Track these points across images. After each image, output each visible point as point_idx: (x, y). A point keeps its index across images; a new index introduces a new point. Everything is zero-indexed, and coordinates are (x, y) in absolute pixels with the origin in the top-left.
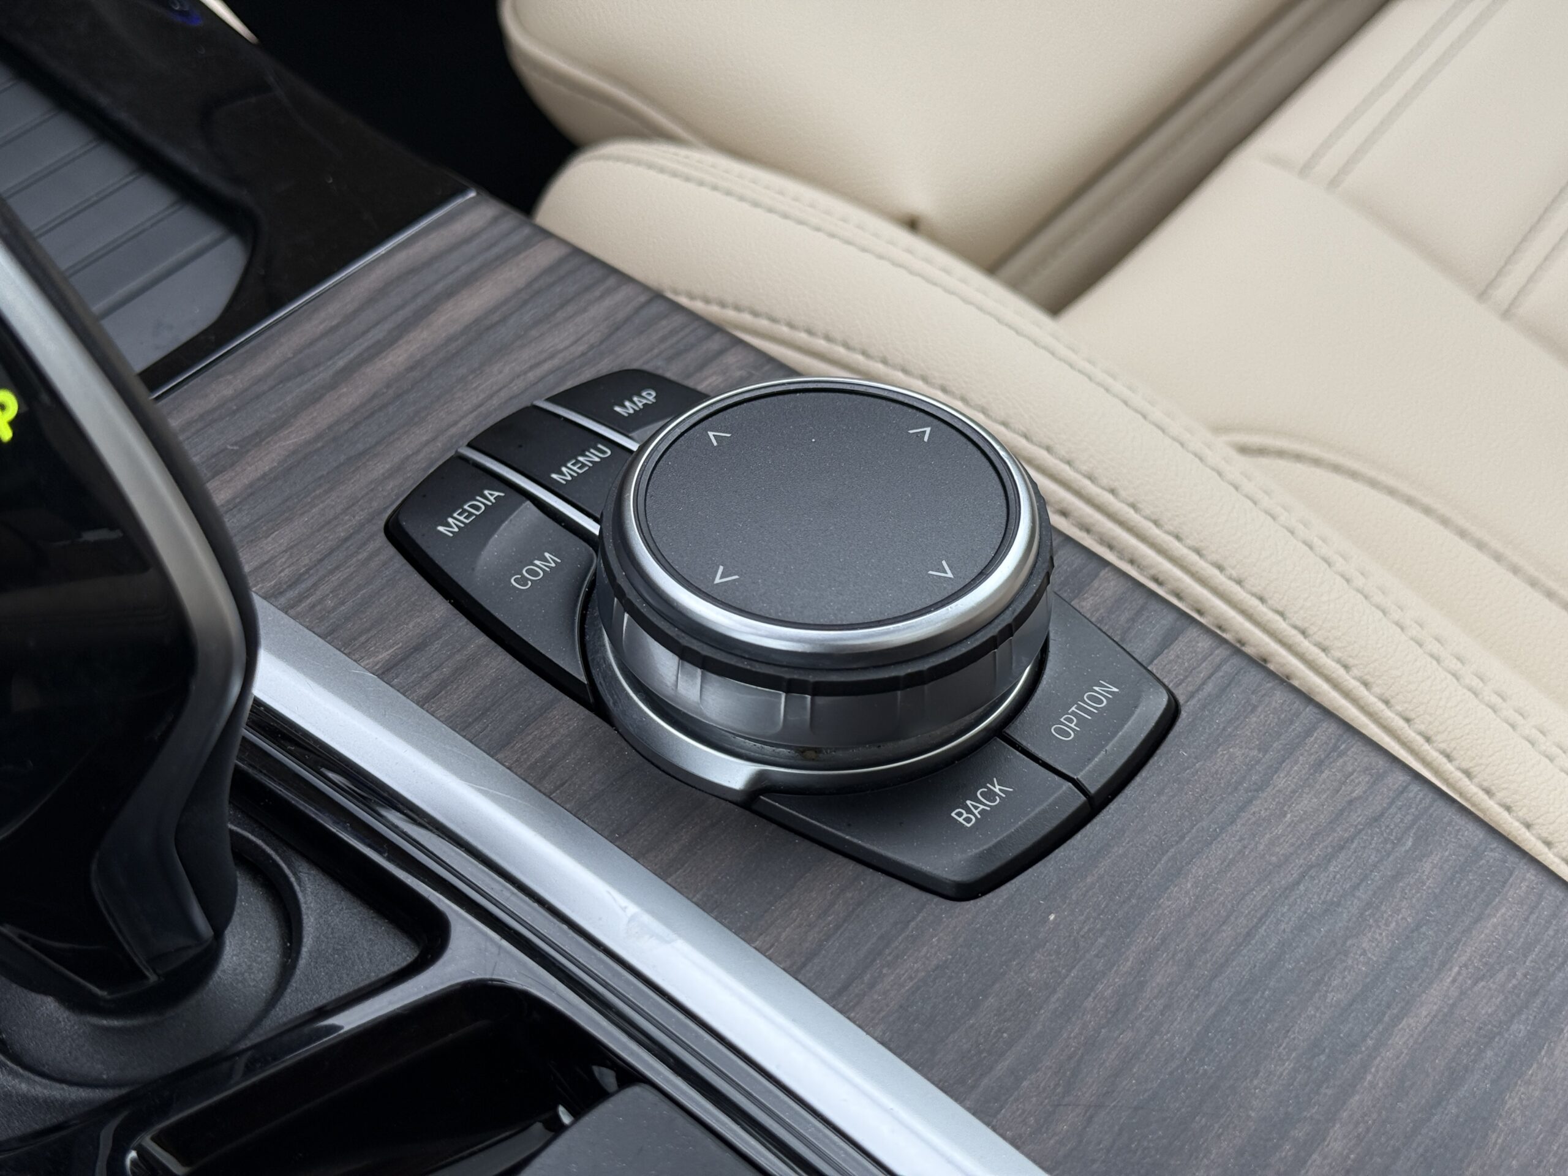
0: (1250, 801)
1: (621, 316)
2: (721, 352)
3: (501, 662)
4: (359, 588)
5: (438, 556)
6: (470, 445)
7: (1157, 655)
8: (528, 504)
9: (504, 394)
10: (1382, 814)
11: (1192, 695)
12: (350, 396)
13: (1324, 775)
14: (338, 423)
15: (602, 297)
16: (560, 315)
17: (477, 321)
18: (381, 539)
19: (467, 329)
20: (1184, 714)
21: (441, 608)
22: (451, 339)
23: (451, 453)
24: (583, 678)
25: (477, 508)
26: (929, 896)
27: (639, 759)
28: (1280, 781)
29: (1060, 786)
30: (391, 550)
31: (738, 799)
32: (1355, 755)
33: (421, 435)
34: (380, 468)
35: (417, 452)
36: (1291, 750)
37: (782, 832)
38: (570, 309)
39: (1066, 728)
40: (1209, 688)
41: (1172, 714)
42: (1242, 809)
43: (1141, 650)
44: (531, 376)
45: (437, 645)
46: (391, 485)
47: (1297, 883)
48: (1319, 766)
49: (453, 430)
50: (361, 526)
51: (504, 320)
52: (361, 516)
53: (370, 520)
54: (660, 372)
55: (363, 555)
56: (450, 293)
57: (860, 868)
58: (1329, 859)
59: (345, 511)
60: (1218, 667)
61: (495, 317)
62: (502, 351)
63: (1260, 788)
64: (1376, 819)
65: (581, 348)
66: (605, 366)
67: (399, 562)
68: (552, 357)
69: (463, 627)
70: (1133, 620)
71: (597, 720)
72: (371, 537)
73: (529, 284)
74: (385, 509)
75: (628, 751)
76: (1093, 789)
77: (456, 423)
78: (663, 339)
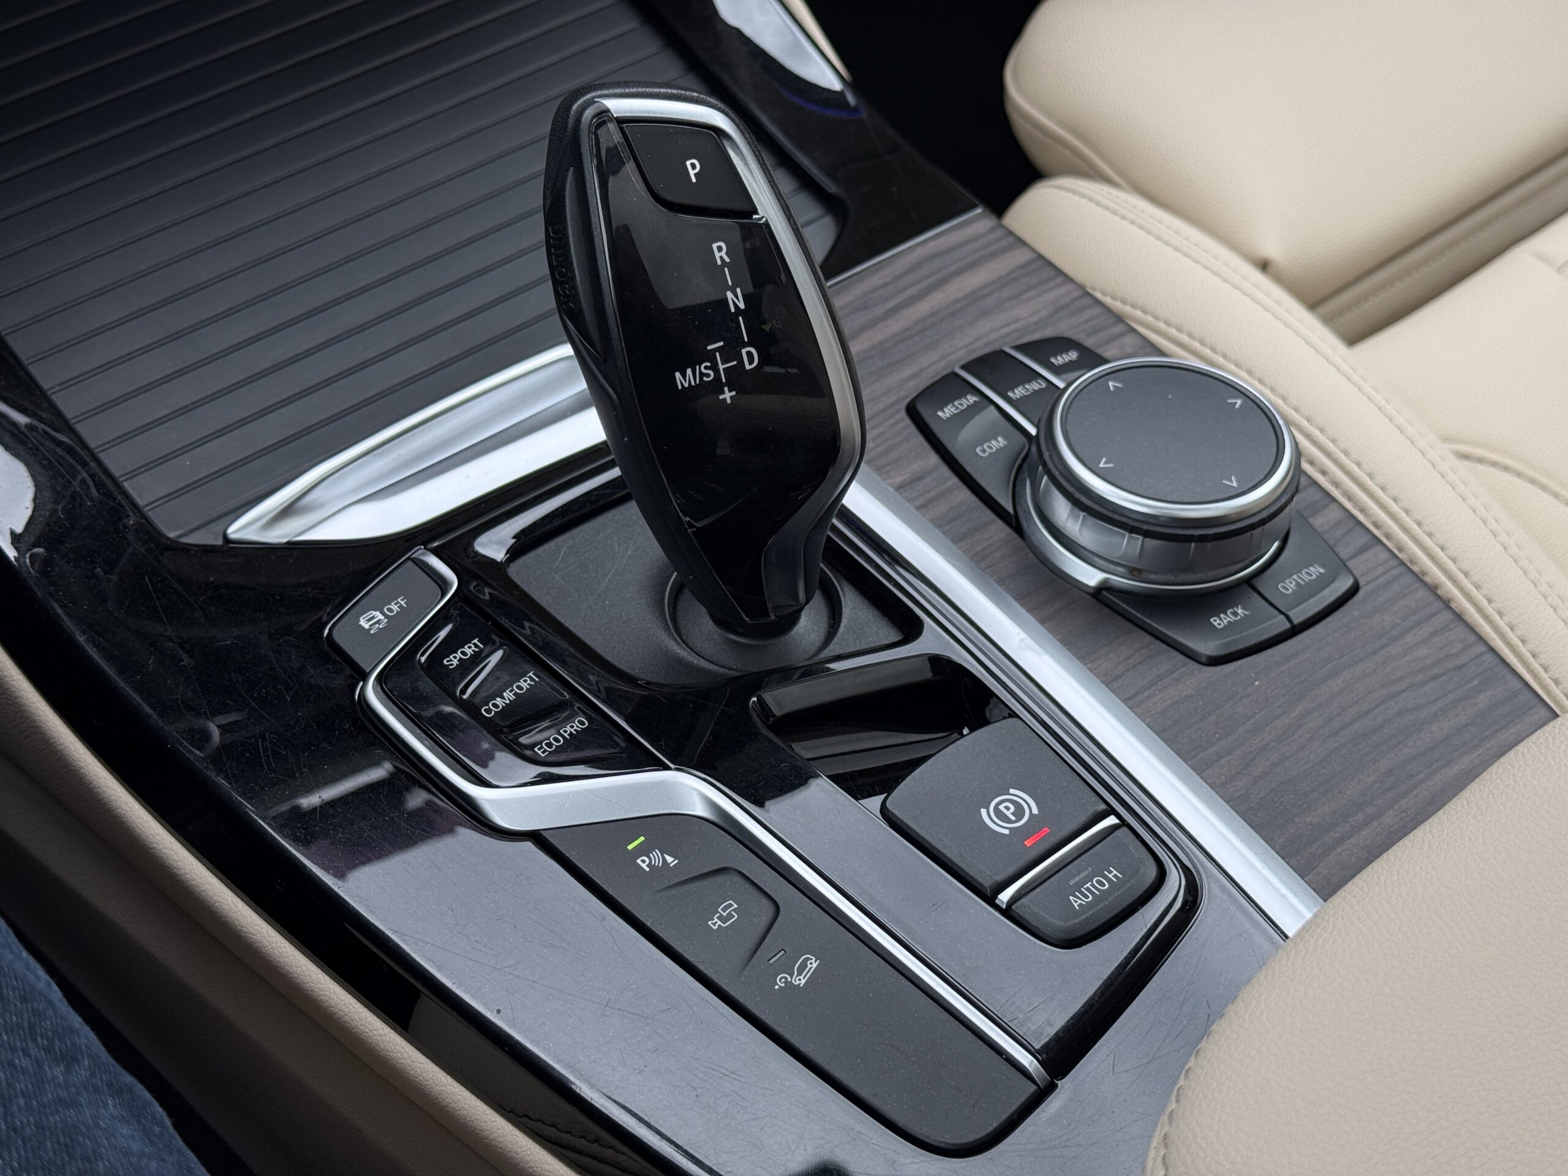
0: (1387, 645)
1: (1062, 302)
2: (1122, 335)
3: (964, 495)
4: (888, 439)
5: (936, 429)
6: (964, 367)
7: (1353, 557)
8: (992, 408)
9: (985, 340)
10: (1463, 666)
11: (1368, 583)
12: (894, 326)
13: (1435, 640)
14: (884, 341)
15: (1052, 289)
16: (1025, 297)
17: (973, 293)
18: (903, 414)
19: (967, 296)
20: (1361, 593)
21: (933, 459)
22: (957, 301)
23: (949, 370)
24: (1011, 510)
25: (962, 405)
26: (1190, 660)
27: (1036, 560)
28: (1410, 638)
29: (1276, 617)
30: (908, 421)
31: (1091, 591)
32: (1459, 631)
33: (933, 356)
34: (907, 372)
35: (929, 366)
36: (1420, 623)
37: (1111, 612)
38: (1031, 293)
39: (1289, 586)
40: (1381, 581)
41: (1354, 590)
42: (1382, 648)
43: (1344, 552)
44: (1003, 331)
45: (929, 479)
46: (911, 383)
47: (1403, 691)
48: (1434, 634)
49: (953, 357)
50: (892, 405)
51: (990, 294)
52: (892, 399)
53: (898, 401)
54: (1081, 341)
55: (892, 421)
56: (960, 272)
57: (1153, 639)
58: (1425, 683)
59: (884, 394)
60: (1388, 570)
61: (985, 291)
62: (986, 313)
63: (1394, 639)
64: (1459, 668)
65: (1035, 319)
66: (1049, 332)
67: (912, 429)
68: (1017, 321)
69: (945, 471)
70: (1343, 535)
71: (1014, 535)
72: (898, 412)
73: (1009, 274)
74: (906, 397)
75: (1031, 555)
76: (1296, 621)
77: (952, 353)
78: (1087, 321)
